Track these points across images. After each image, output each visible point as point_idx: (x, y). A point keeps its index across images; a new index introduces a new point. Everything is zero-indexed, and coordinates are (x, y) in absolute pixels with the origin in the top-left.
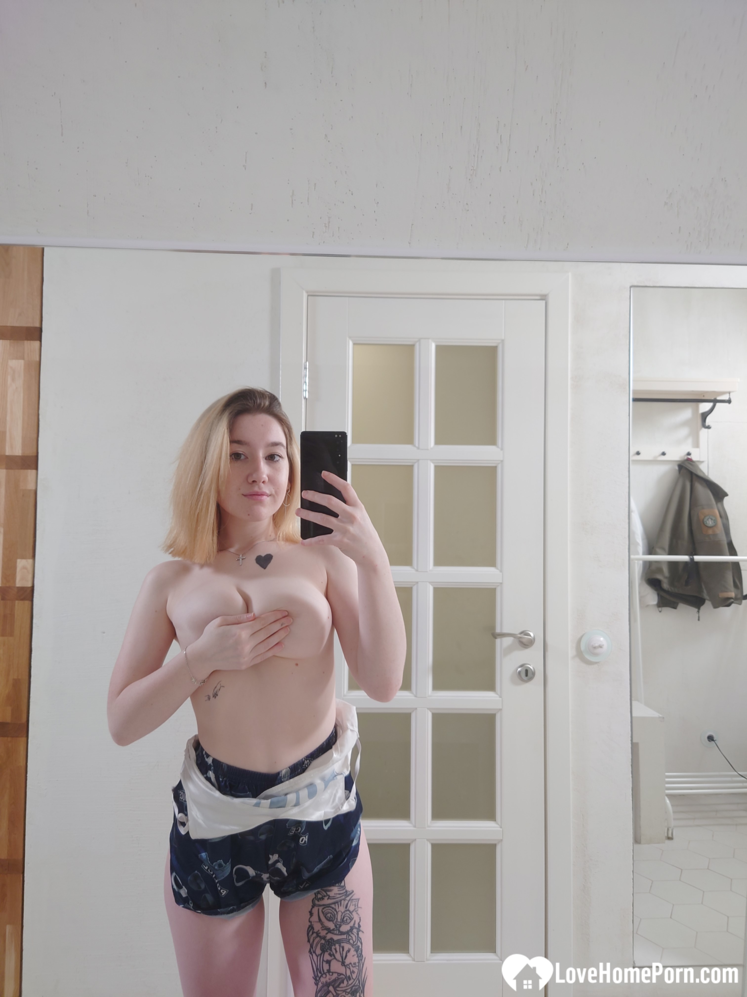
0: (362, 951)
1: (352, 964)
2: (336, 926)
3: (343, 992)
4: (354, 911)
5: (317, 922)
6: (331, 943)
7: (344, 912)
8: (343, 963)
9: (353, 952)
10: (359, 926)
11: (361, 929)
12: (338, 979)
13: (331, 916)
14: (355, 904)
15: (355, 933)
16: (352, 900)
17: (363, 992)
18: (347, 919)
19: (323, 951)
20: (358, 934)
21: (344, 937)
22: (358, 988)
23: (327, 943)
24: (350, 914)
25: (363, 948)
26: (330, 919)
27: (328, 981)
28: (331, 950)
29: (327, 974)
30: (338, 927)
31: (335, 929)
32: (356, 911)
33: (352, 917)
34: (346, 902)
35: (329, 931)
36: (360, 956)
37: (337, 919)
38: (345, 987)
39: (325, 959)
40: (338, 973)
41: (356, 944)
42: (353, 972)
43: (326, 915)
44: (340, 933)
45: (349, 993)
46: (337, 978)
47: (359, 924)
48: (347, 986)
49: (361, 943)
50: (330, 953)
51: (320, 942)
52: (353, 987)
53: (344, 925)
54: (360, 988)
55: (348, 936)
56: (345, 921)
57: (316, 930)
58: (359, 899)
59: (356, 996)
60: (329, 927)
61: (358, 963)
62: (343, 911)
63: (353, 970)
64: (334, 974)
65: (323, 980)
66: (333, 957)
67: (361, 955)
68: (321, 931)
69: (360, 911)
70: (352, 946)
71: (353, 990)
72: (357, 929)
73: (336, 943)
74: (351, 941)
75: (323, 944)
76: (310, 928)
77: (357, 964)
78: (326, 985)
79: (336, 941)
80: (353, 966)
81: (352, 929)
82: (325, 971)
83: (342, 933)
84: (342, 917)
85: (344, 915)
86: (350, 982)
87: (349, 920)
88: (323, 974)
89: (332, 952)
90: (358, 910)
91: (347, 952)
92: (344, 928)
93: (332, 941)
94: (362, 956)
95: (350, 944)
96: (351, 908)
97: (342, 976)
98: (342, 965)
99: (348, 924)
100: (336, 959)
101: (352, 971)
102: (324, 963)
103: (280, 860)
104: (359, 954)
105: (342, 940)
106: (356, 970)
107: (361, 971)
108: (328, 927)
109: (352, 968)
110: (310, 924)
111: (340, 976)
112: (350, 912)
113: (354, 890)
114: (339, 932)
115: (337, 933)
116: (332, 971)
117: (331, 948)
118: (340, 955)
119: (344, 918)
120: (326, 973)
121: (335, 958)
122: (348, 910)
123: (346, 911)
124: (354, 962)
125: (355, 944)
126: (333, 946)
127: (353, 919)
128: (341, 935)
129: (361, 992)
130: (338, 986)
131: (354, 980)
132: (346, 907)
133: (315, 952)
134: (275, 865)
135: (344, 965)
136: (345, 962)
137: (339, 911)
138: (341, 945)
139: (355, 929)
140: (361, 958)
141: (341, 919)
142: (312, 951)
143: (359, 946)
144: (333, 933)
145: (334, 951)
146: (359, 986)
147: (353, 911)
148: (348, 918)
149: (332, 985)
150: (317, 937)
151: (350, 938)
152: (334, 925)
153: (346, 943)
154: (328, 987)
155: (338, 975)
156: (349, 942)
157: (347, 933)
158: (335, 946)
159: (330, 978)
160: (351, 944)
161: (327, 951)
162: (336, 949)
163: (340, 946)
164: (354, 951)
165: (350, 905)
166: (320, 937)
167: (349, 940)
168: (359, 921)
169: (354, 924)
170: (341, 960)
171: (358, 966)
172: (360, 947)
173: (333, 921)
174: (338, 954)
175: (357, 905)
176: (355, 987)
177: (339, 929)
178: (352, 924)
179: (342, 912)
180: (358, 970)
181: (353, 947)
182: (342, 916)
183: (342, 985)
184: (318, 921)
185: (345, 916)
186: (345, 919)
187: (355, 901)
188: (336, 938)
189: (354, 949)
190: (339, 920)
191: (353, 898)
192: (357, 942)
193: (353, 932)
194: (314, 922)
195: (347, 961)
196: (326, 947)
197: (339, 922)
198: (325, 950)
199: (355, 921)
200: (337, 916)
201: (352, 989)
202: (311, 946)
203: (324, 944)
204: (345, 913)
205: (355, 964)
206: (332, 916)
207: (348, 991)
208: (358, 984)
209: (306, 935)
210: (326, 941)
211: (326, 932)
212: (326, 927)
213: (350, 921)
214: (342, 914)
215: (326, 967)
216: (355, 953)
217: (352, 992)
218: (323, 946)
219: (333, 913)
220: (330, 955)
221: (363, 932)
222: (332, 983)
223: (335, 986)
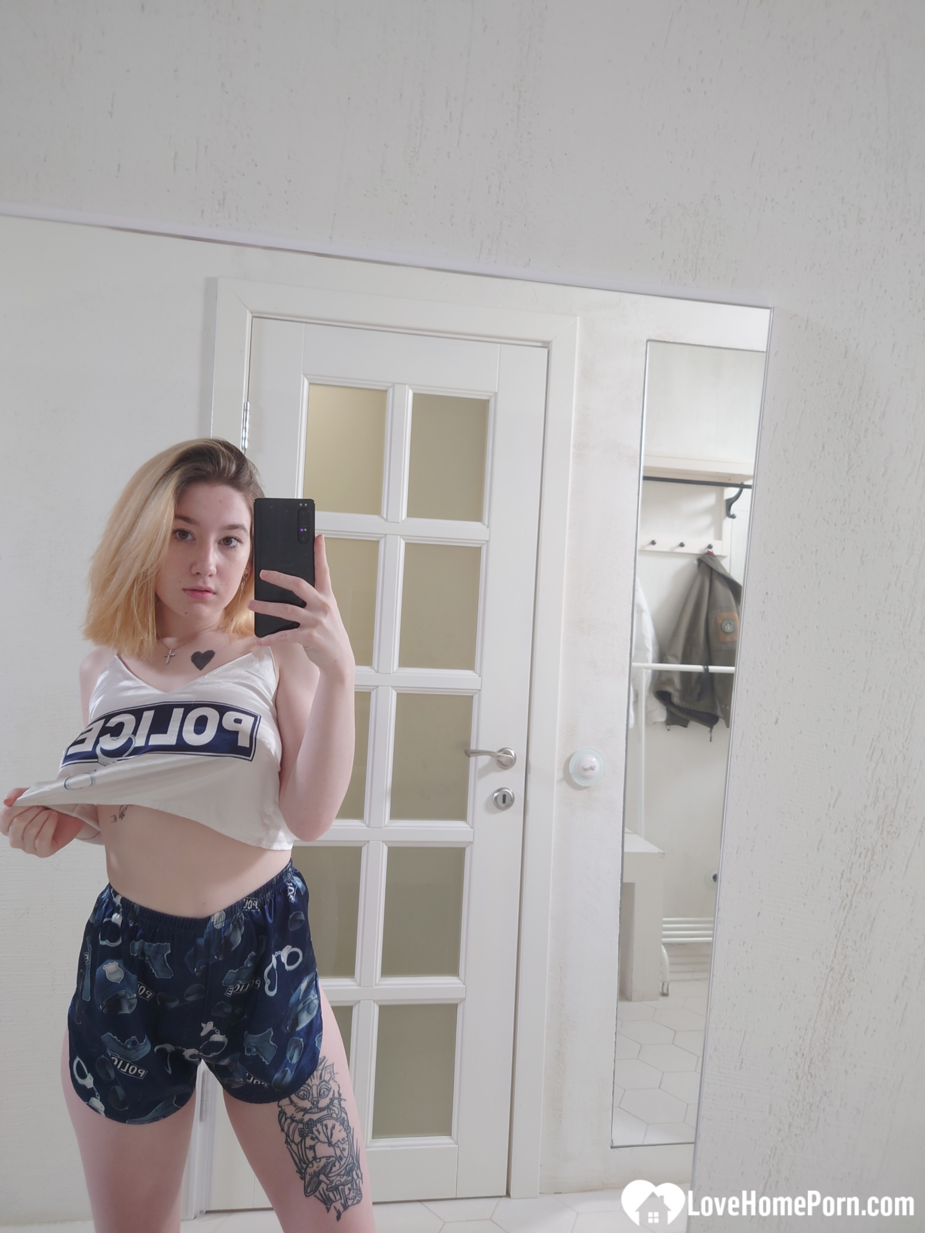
0: (348, 1122)
1: (341, 1140)
2: (313, 1104)
3: (336, 1176)
4: (331, 1080)
5: (289, 1105)
6: (311, 1125)
7: (319, 1084)
8: (330, 1144)
9: (338, 1127)
10: (340, 1094)
11: (342, 1097)
12: (328, 1163)
13: (304, 1093)
14: (330, 1072)
15: (337, 1104)
16: (326, 1067)
17: (359, 1168)
18: (324, 1092)
19: (303, 1136)
20: (340, 1105)
21: (325, 1112)
22: (353, 1165)
23: (307, 1126)
24: (327, 1084)
25: (349, 1119)
26: (304, 1097)
27: (317, 1170)
28: (313, 1133)
29: (314, 1162)
30: (315, 1104)
31: (313, 1107)
32: (333, 1079)
33: (330, 1087)
34: (320, 1072)
35: (305, 1111)
36: (348, 1129)
37: (312, 1095)
38: (338, 1170)
39: (307, 1145)
40: (326, 1157)
41: (341, 1116)
42: (344, 1149)
43: (298, 1094)
44: (319, 1111)
45: (344, 1175)
46: (326, 1164)
47: (339, 1093)
48: (340, 1168)
49: (346, 1113)
50: (312, 1136)
51: (297, 1127)
52: (346, 1166)
53: (322, 1100)
54: (355, 1164)
55: (329, 1110)
56: (323, 1095)
57: (289, 1115)
58: (333, 1064)
59: (352, 1175)
60: (305, 1107)
61: (347, 1137)
62: (317, 1084)
63: (343, 1148)
64: (322, 1160)
65: (310, 1171)
66: (316, 1140)
67: (348, 1127)
68: (295, 1114)
69: (337, 1078)
70: (336, 1120)
71: (348, 1170)
72: (338, 1099)
73: (317, 1123)
74: (334, 1115)
75: (301, 1128)
76: (282, 1114)
77: (346, 1139)
78: (315, 1176)
79: (316, 1120)
80: (342, 1142)
81: (332, 1100)
82: (311, 1159)
83: (322, 1110)
84: (318, 1091)
85: (320, 1088)
86: (342, 1163)
87: (326, 1091)
88: (309, 1164)
89: (315, 1135)
90: (334, 1077)
91: (332, 1129)
92: (323, 1103)
93: (312, 1123)
94: (350, 1128)
95: (333, 1119)
96: (327, 1077)
97: (332, 1159)
98: (329, 1146)
99: (327, 1096)
100: (321, 1142)
101: (341, 1149)
102: (307, 1151)
103: (216, 1031)
104: (346, 1127)
105: (322, 1118)
106: (346, 1146)
107: (352, 1145)
108: (303, 1107)
109: (341, 1146)
110: (280, 1109)
111: (329, 1159)
112: (326, 1083)
113: (325, 1055)
114: (317, 1110)
115: (316, 1110)
116: (318, 1156)
117: (312, 1131)
118: (324, 1136)
119: (320, 1091)
120: (312, 1161)
121: (319, 1141)
122: (324, 1081)
123: (321, 1082)
124: (343, 1137)
125: (338, 1117)
126: (313, 1127)
127: (331, 1088)
128: (321, 1112)
129: (357, 1169)
130: (330, 1172)
131: (347, 1158)
132: (321, 1078)
133: (293, 1141)
134: (210, 1038)
135: (332, 1146)
136: (332, 1142)
137: (313, 1085)
138: (323, 1123)
139: (336, 1099)
140: (349, 1131)
141: (317, 1094)
142: (289, 1140)
143: (344, 1118)
144: (311, 1113)
145: (316, 1133)
146: (353, 1163)
147: (329, 1080)
148: (325, 1090)
149: (322, 1173)
150: (292, 1123)
151: (332, 1111)
152: (310, 1103)
153: (329, 1119)
154: (318, 1177)
155: (327, 1159)
156: (332, 1117)
157: (328, 1107)
158: (316, 1127)
159: (318, 1166)
160: (335, 1118)
161: (308, 1136)
162: (318, 1131)
163: (322, 1125)
164: (340, 1125)
165: (325, 1074)
166: (296, 1121)
167: (332, 1114)
168: (338, 1089)
169: (334, 1094)
170: (327, 1141)
171: (348, 1141)
172: (346, 1119)
173: (308, 1099)
174: (322, 1134)
175: (332, 1071)
176: (349, 1166)
177: (318, 1106)
178: (331, 1095)
179: (317, 1086)
180: (349, 1144)
181: (338, 1122)
182: (317, 1089)
183: (334, 1169)
184: (290, 1103)
185: (322, 1089)
186: (322, 1092)
187: (329, 1067)
188: (315, 1117)
189: (339, 1123)
190: (315, 1095)
191: (326, 1065)
192: (341, 1114)
193: (335, 1104)
194: (284, 1106)
195: (334, 1140)
196: (305, 1131)
197: (315, 1098)
198: (305, 1135)
199: (334, 1091)
200: (312, 1091)
201: (346, 1169)
202: (287, 1135)
203: (303, 1128)
204: (321, 1086)
205: (343, 1139)
206: (306, 1093)
207: (343, 1173)
208: (352, 1161)
209: (278, 1123)
210: (305, 1123)
211: (302, 1113)
212: (300, 1108)
213: (328, 1092)
214: (318, 1087)
215: (310, 1154)
216: (341, 1127)
217: (347, 1173)
218: (301, 1131)
219: (306, 1089)
220: (312, 1139)
221: (345, 1100)
222: (322, 1170)
223: (326, 1173)
